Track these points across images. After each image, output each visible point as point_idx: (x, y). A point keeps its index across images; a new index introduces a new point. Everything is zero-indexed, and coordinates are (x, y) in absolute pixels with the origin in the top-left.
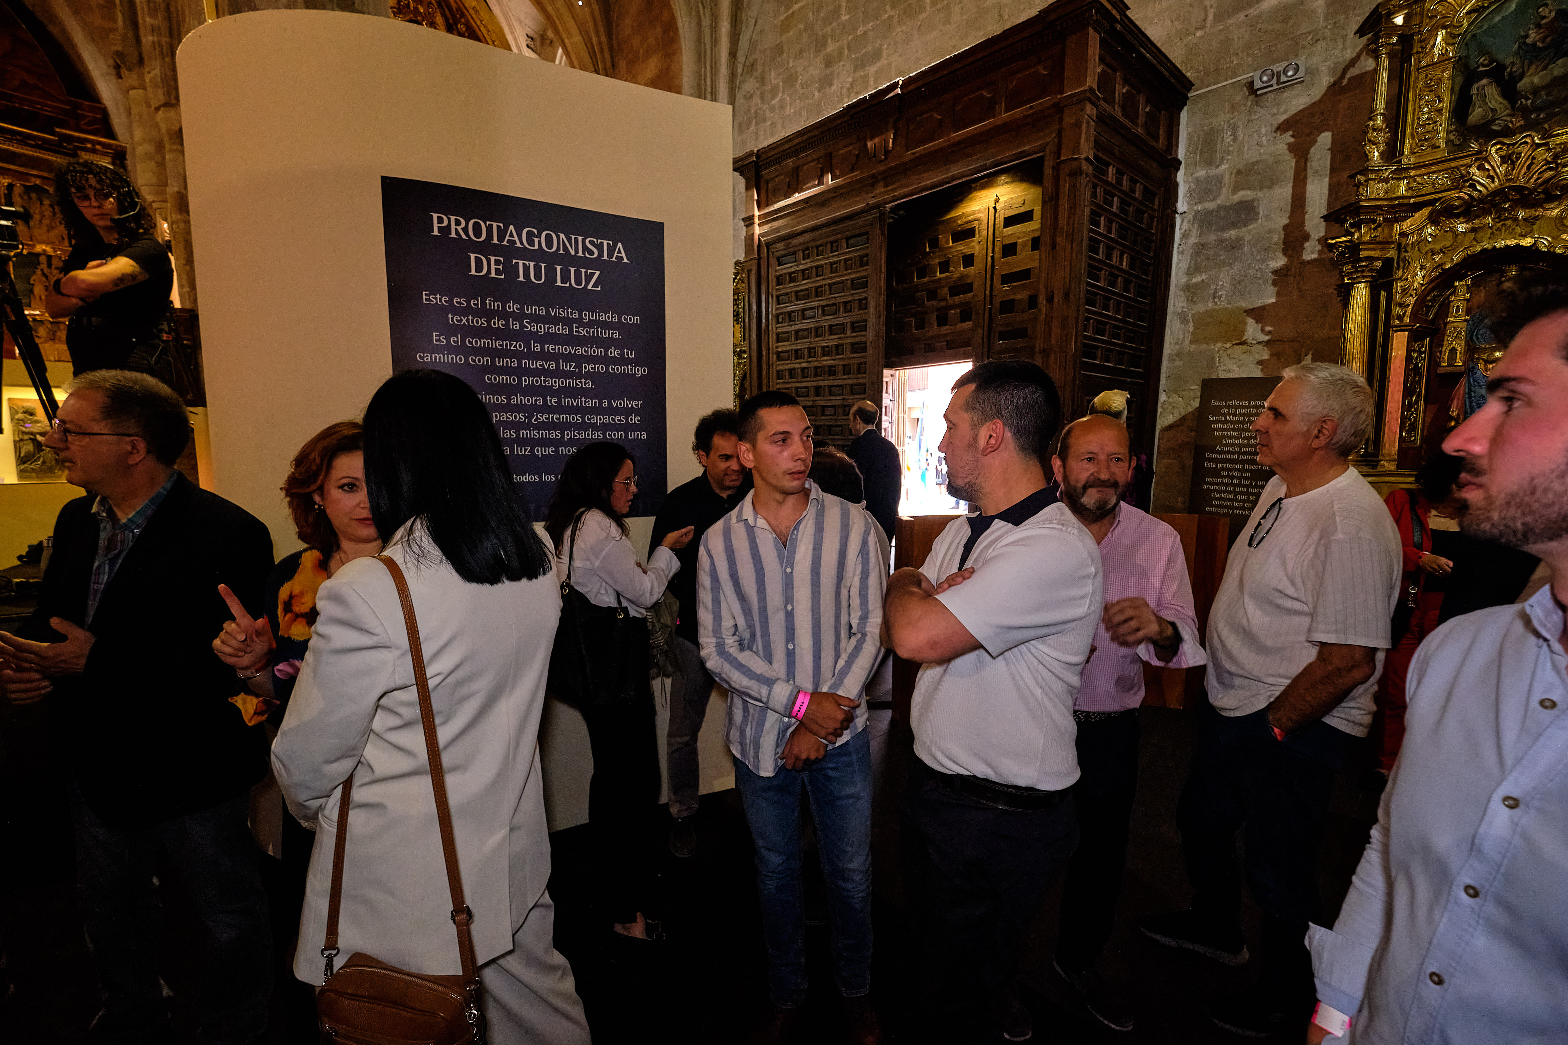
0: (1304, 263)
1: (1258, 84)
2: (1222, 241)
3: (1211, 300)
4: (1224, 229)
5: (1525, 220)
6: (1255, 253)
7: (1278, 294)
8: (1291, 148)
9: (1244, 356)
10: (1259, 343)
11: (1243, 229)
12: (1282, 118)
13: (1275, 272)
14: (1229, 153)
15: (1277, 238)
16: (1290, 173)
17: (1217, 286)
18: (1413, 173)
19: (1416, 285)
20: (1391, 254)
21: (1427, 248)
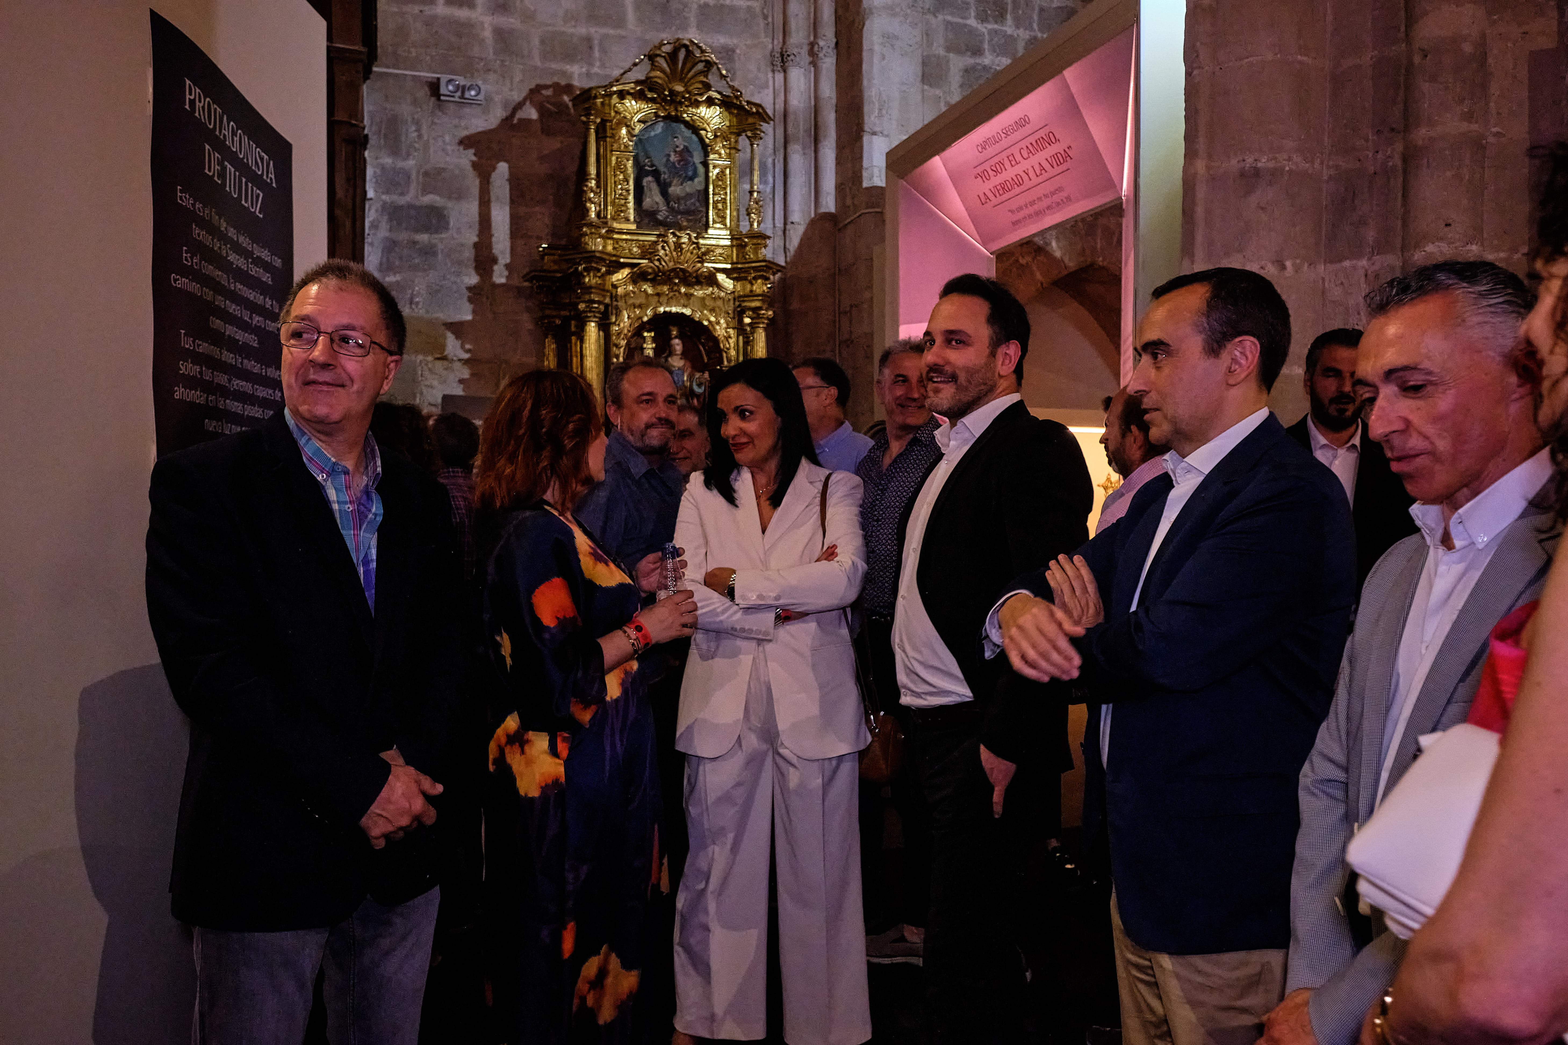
0: (495, 286)
1: (443, 90)
2: (415, 243)
3: (408, 306)
4: (417, 231)
5: (686, 294)
6: (449, 264)
7: (474, 312)
8: (475, 165)
9: (445, 372)
10: (460, 360)
11: (436, 236)
12: (465, 133)
13: (470, 289)
14: (416, 150)
15: (469, 254)
16: (475, 190)
17: (413, 291)
18: (615, 236)
19: (626, 331)
20: (607, 300)
21: (631, 301)
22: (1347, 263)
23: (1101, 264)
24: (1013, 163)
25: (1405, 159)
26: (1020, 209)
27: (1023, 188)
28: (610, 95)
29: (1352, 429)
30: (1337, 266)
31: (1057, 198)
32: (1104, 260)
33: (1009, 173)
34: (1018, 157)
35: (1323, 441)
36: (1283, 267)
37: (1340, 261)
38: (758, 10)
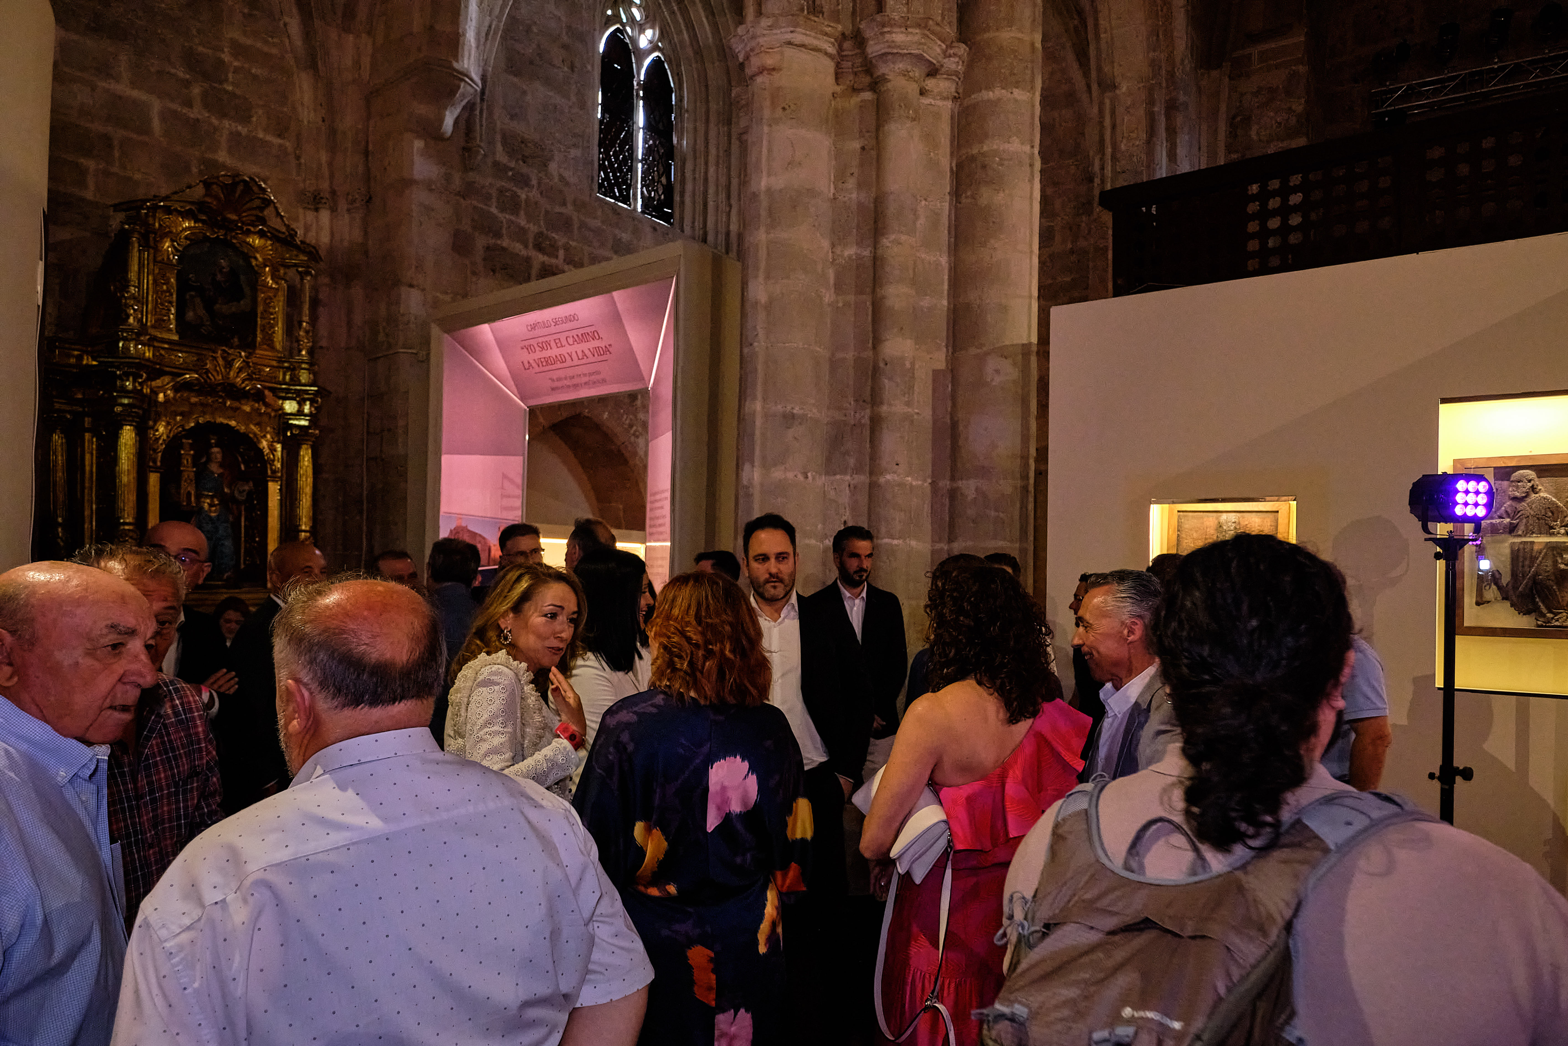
5: (232, 407)
18: (156, 344)
19: (165, 437)
20: (145, 406)
21: (173, 408)
22: (838, 477)
23: (586, 414)
24: (559, 345)
25: (872, 419)
26: (559, 379)
27: (564, 365)
28: (155, 208)
29: (861, 587)
30: (832, 478)
31: (593, 378)
32: (588, 412)
33: (554, 352)
34: (564, 342)
35: (848, 594)
36: (807, 477)
37: (835, 475)
38: (290, 149)
